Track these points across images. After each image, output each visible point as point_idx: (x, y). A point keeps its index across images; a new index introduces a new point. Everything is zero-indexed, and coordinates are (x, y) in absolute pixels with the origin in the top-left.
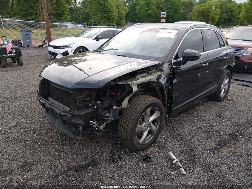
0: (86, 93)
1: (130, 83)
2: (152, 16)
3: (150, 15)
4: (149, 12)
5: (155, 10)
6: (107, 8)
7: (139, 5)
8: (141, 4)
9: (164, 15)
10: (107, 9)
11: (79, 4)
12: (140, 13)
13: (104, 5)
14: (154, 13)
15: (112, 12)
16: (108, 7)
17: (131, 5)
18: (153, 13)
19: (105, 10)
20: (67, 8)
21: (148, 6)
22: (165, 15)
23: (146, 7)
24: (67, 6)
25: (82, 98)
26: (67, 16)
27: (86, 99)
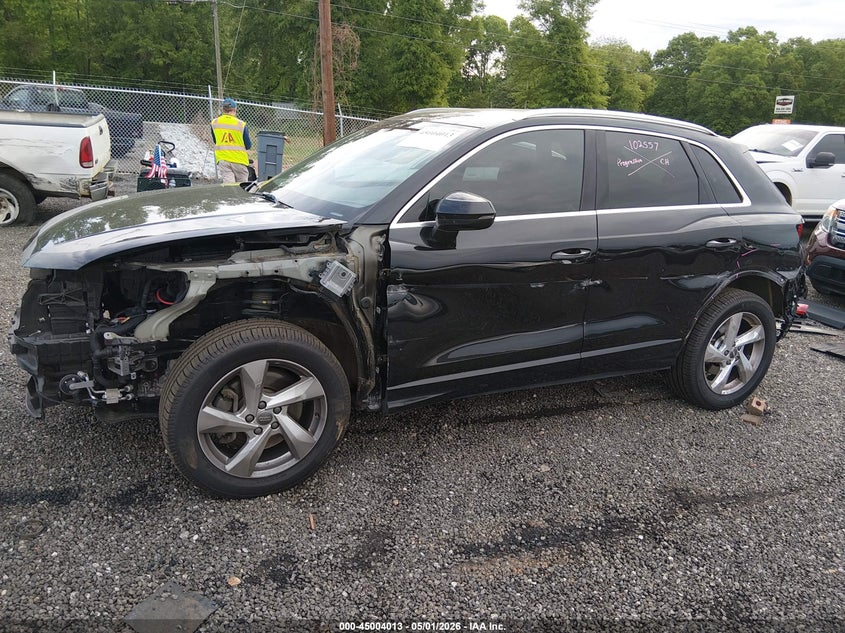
0: (74, 286)
1: (186, 270)
2: (747, 109)
3: (736, 104)
4: (734, 94)
5: (758, 89)
6: (573, 77)
7: (699, 71)
8: (708, 68)
9: (785, 107)
10: (573, 83)
11: (495, 65)
12: (699, 97)
13: (563, 69)
14: (756, 99)
15: (587, 90)
16: (577, 74)
17: (671, 70)
18: (749, 100)
19: (566, 84)
20: (443, 78)
21: (733, 75)
22: (791, 106)
23: (726, 76)
24: (446, 70)
25: (59, 298)
26: (439, 100)
27: (71, 304)
